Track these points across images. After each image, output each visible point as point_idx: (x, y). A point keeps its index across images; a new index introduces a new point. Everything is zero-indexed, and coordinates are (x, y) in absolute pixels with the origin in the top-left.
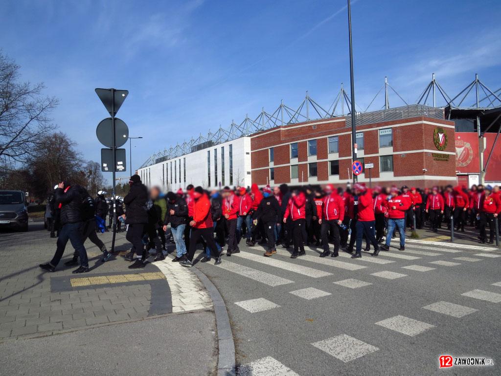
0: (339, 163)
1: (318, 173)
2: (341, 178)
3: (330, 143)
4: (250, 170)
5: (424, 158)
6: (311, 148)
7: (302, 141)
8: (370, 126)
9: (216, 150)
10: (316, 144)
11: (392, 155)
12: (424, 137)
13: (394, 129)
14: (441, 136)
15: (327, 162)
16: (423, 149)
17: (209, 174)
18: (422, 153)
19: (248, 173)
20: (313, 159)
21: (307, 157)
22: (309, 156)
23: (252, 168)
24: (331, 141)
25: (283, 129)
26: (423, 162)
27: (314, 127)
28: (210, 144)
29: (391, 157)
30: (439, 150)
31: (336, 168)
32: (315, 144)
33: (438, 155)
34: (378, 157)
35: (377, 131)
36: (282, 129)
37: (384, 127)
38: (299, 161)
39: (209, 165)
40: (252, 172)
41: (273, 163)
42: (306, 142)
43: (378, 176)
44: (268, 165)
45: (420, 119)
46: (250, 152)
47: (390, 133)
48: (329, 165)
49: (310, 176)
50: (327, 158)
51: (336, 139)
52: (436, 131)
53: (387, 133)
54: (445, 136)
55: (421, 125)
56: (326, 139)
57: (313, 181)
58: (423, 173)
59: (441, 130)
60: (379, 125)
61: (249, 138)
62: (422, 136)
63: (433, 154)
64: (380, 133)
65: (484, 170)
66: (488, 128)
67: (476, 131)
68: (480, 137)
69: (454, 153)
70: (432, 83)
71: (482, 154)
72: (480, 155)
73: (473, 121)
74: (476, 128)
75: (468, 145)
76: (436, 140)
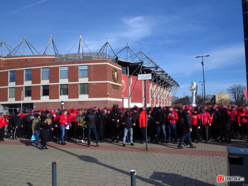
0: (50, 87)
1: (32, 94)
2: (50, 98)
3: (42, 72)
5: (108, 87)
6: (26, 75)
7: (20, 69)
8: (73, 63)
10: (31, 73)
11: (88, 83)
12: (108, 73)
13: (89, 66)
14: (116, 73)
15: (40, 86)
16: (107, 80)
18: (107, 83)
20: (28, 83)
21: (23, 82)
22: (25, 81)
24: (44, 71)
25: (3, 59)
26: (107, 89)
27: (30, 60)
29: (87, 85)
30: (115, 82)
31: (46, 91)
33: (114, 85)
34: (78, 84)
35: (78, 66)
37: (82, 64)
38: (16, 85)
42: (23, 70)
43: (78, 97)
45: (106, 61)
47: (87, 68)
48: (41, 88)
49: (25, 96)
50: (40, 83)
51: (48, 70)
52: (114, 70)
53: (84, 68)
54: (117, 74)
55: (106, 65)
56: (40, 69)
57: (28, 100)
58: (107, 96)
59: (116, 70)
60: (79, 62)
62: (107, 72)
63: (112, 84)
64: (80, 68)
65: (131, 96)
66: (133, 73)
67: (127, 74)
68: (129, 77)
69: (121, 85)
70: (106, 43)
71: (130, 87)
72: (129, 87)
73: (126, 68)
74: (127, 72)
75: (123, 81)
76: (113, 76)
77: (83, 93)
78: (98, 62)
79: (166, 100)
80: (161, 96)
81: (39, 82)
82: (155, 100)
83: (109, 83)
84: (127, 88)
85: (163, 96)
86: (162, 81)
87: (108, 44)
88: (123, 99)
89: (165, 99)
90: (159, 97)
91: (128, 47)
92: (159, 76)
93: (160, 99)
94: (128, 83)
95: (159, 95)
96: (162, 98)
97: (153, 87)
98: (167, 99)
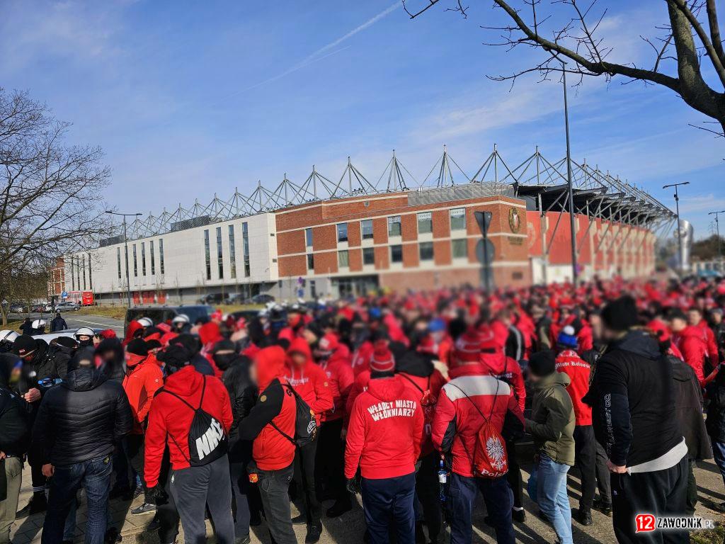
0: (403, 247)
1: (375, 261)
2: (405, 267)
3: (389, 224)
4: (276, 257)
5: (502, 243)
6: (365, 229)
7: (354, 220)
8: (440, 205)
9: (219, 229)
11: (466, 239)
12: (501, 218)
13: (467, 210)
14: (515, 216)
15: (386, 247)
16: (500, 232)
17: (208, 262)
18: (500, 236)
19: (274, 261)
20: (367, 243)
21: (360, 241)
22: (363, 239)
23: (279, 254)
24: (392, 221)
25: (325, 205)
26: (500, 247)
27: (367, 204)
28: (206, 220)
29: (464, 242)
30: (515, 233)
31: (398, 255)
32: (371, 225)
33: (513, 238)
34: (449, 241)
35: (448, 211)
36: (323, 205)
37: (456, 207)
38: (350, 246)
39: (208, 249)
40: (280, 259)
41: (311, 248)
42: (359, 222)
43: (450, 263)
44: (304, 250)
45: (496, 199)
46: (275, 233)
47: (463, 214)
48: (390, 250)
49: (364, 264)
51: (398, 220)
52: (511, 211)
53: (460, 214)
54: (518, 217)
55: (497, 205)
56: (385, 219)
57: (369, 270)
59: (514, 210)
60: (450, 204)
61: (274, 215)
62: (499, 217)
63: (509, 238)
64: (452, 214)
65: (547, 253)
66: (551, 207)
67: (538, 210)
68: (542, 216)
69: (526, 236)
70: (494, 154)
71: (545, 236)
72: (542, 236)
73: (534, 198)
74: (537, 206)
75: (530, 226)
76: (511, 221)
77: (459, 254)
78: (482, 200)
79: (637, 254)
80: (622, 246)
81: (386, 241)
82: (606, 257)
83: (503, 236)
84: (540, 236)
85: (630, 245)
86: (624, 212)
87: (497, 157)
88: (530, 260)
89: (634, 250)
90: (616, 248)
91: (539, 154)
92: (616, 203)
93: (620, 252)
94: (540, 227)
95: (618, 242)
96: (625, 249)
97: (599, 227)
98: (641, 250)
